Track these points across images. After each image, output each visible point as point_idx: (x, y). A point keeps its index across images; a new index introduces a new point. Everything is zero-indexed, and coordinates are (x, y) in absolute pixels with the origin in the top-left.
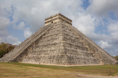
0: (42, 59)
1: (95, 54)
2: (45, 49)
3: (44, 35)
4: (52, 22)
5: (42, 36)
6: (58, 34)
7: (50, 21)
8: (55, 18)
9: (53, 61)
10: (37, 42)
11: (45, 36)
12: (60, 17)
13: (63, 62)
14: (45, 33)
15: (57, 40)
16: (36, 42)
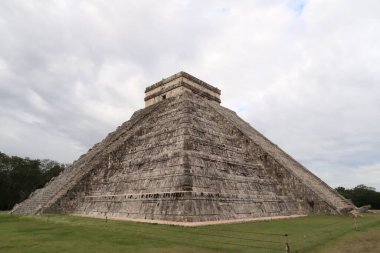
0: (124, 204)
3: (140, 133)
4: (164, 97)
6: (174, 131)
7: (159, 94)
8: (171, 84)
9: (153, 211)
11: (140, 138)
12: (185, 80)
13: (180, 213)
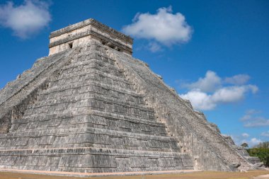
1: (183, 142)
2: (40, 130)
5: (36, 91)
10: (20, 108)
14: (46, 82)
15: (75, 105)
16: (17, 107)
